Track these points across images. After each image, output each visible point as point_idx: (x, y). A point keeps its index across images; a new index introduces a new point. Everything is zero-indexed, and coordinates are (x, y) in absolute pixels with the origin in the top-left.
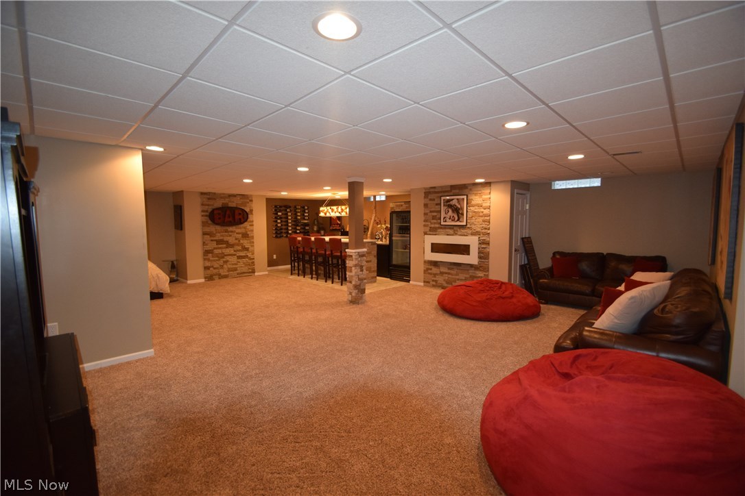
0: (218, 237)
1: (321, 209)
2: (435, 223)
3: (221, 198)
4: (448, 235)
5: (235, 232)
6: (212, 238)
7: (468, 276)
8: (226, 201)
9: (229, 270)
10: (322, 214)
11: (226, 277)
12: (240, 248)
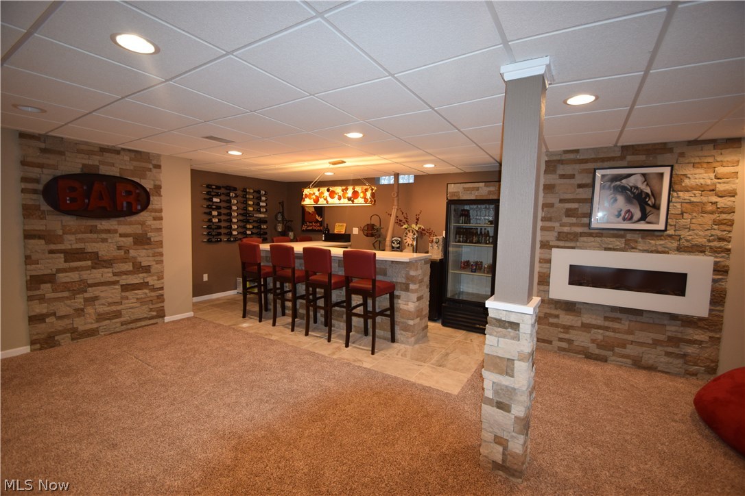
0: (70, 242)
1: (306, 191)
2: (572, 225)
3: (80, 151)
4: (606, 249)
5: (116, 231)
6: (53, 247)
7: (662, 337)
8: (94, 161)
9: (101, 317)
10: (308, 202)
11: (92, 333)
12: (129, 267)
